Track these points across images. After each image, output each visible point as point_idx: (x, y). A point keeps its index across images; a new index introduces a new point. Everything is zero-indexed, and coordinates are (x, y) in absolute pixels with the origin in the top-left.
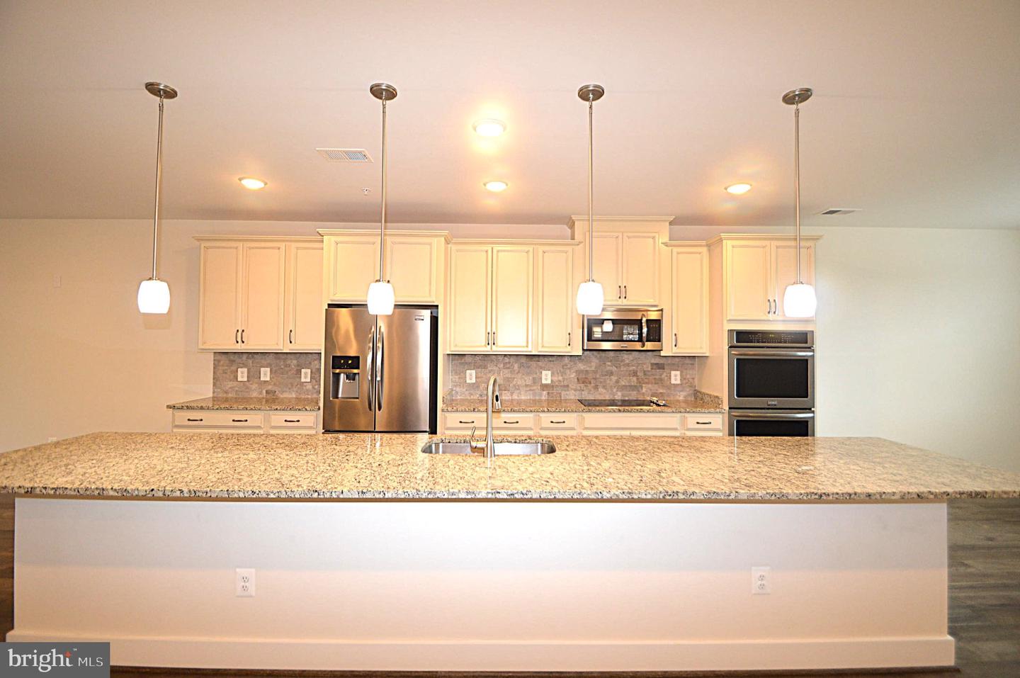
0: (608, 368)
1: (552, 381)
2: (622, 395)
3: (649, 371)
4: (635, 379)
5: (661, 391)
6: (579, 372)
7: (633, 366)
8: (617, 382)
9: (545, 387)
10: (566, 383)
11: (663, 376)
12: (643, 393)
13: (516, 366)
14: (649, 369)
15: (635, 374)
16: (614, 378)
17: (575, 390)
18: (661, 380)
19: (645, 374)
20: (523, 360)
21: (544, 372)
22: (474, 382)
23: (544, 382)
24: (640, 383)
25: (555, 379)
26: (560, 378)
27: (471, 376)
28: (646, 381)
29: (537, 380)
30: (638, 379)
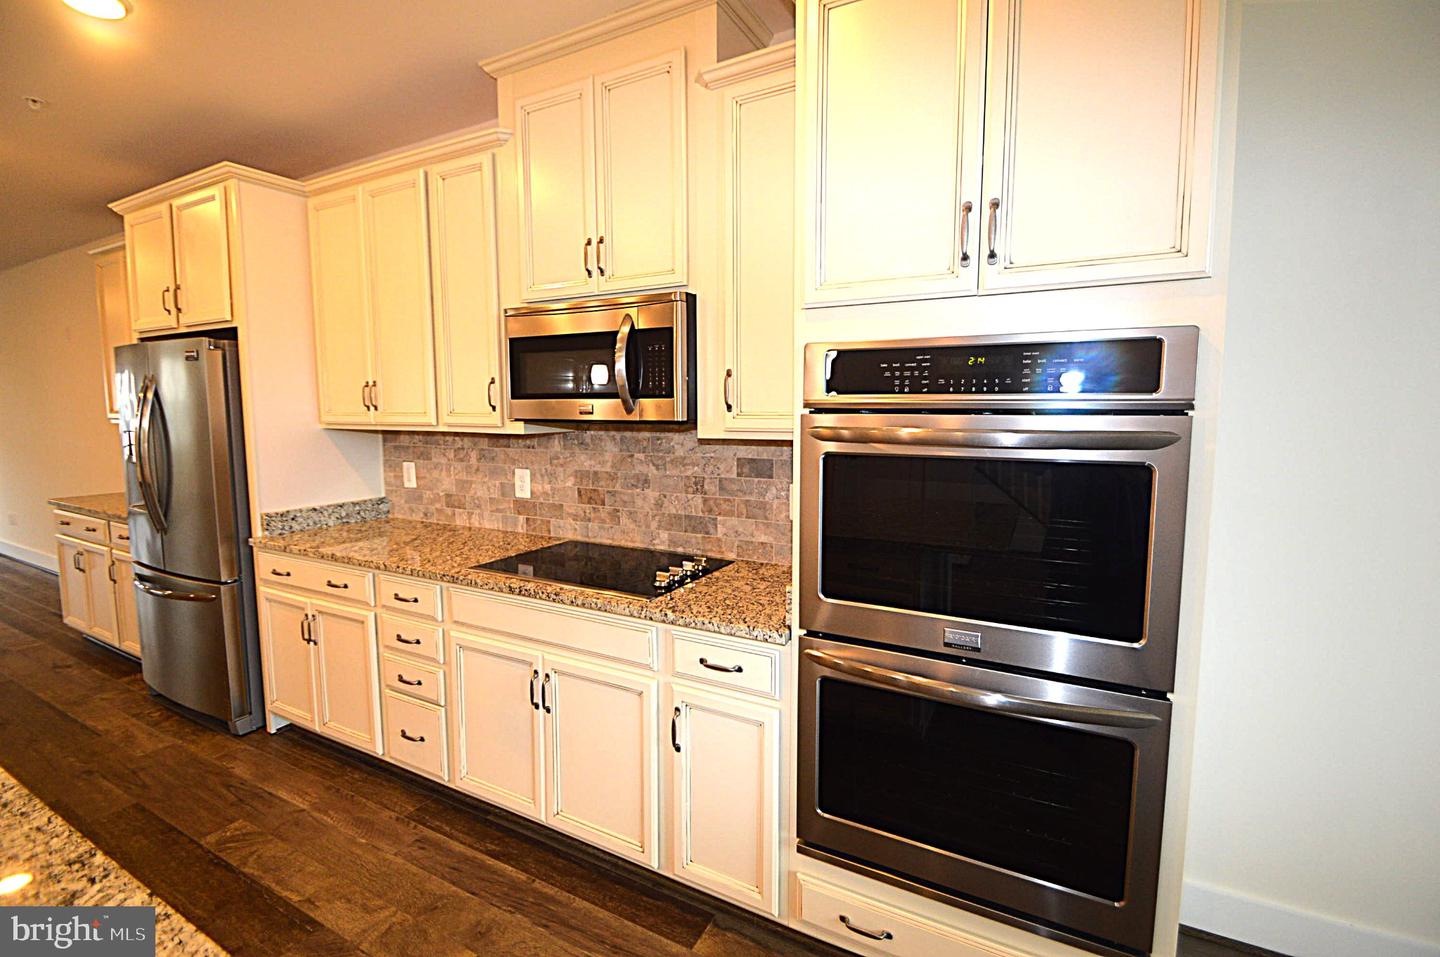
0: (640, 469)
1: (532, 493)
2: (672, 542)
3: (731, 480)
4: (698, 499)
5: (763, 539)
6: (581, 475)
7: (694, 465)
8: (659, 505)
9: (521, 506)
10: (556, 500)
11: (769, 496)
12: (719, 540)
13: (474, 455)
14: (734, 476)
15: (698, 485)
16: (652, 494)
17: (575, 517)
18: (763, 506)
19: (722, 488)
20: (484, 443)
21: (518, 471)
22: (415, 486)
23: (519, 494)
24: (710, 511)
25: (539, 488)
26: (548, 487)
27: (410, 473)
28: (725, 506)
29: (507, 489)
30: (705, 501)
